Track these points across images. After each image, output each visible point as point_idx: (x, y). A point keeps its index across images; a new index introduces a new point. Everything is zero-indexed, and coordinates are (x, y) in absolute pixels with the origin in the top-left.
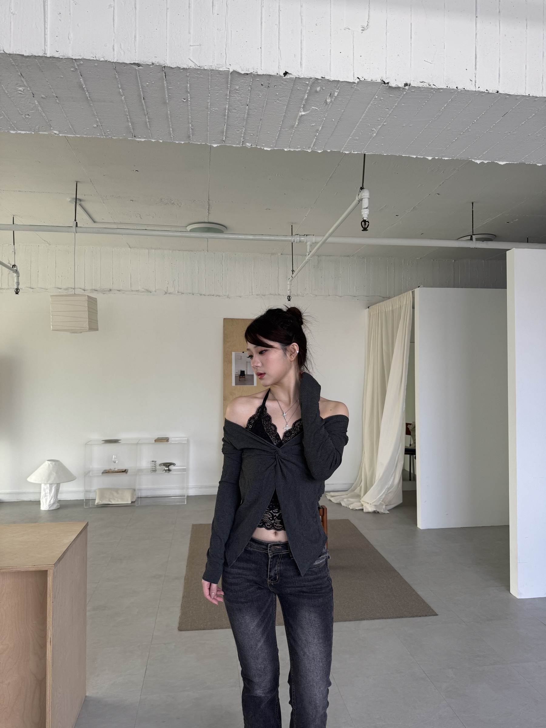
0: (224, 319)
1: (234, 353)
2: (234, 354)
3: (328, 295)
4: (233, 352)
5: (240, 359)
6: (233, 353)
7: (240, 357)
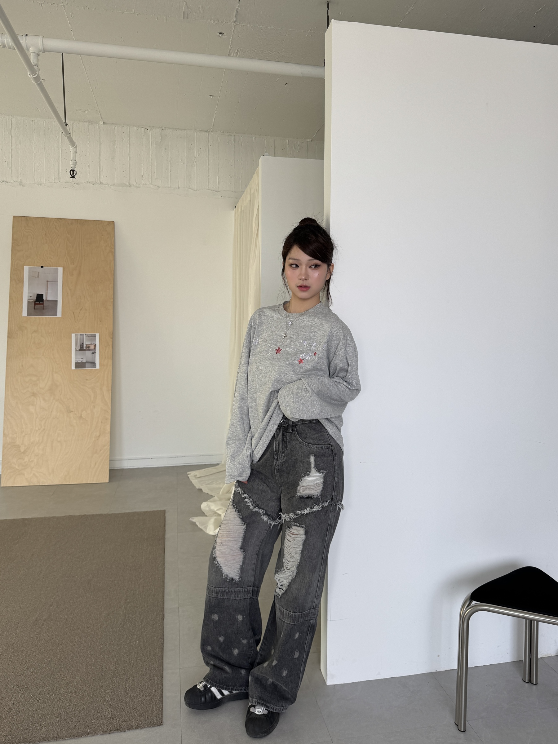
0: (14, 217)
1: (28, 267)
2: (28, 269)
3: (177, 187)
4: (25, 266)
5: (37, 276)
6: (26, 268)
7: (37, 273)
